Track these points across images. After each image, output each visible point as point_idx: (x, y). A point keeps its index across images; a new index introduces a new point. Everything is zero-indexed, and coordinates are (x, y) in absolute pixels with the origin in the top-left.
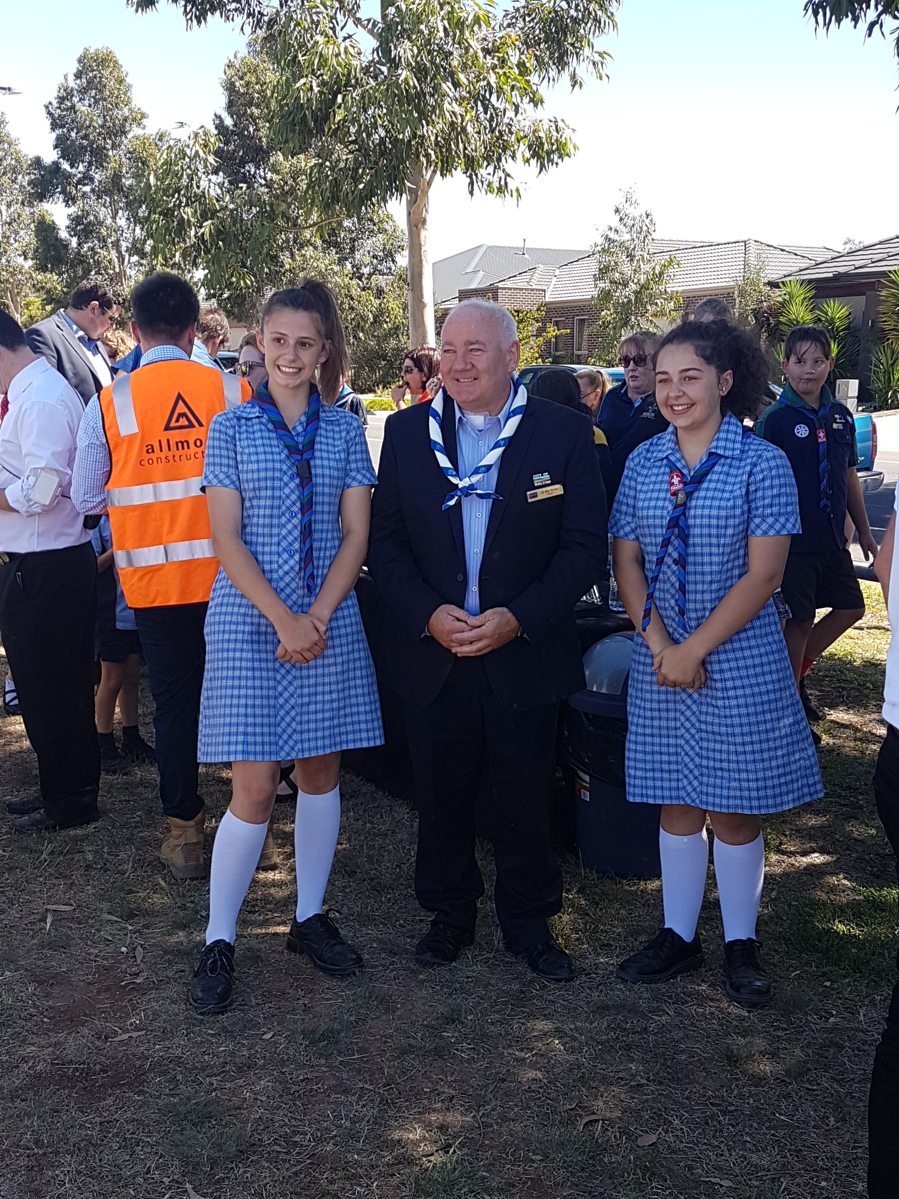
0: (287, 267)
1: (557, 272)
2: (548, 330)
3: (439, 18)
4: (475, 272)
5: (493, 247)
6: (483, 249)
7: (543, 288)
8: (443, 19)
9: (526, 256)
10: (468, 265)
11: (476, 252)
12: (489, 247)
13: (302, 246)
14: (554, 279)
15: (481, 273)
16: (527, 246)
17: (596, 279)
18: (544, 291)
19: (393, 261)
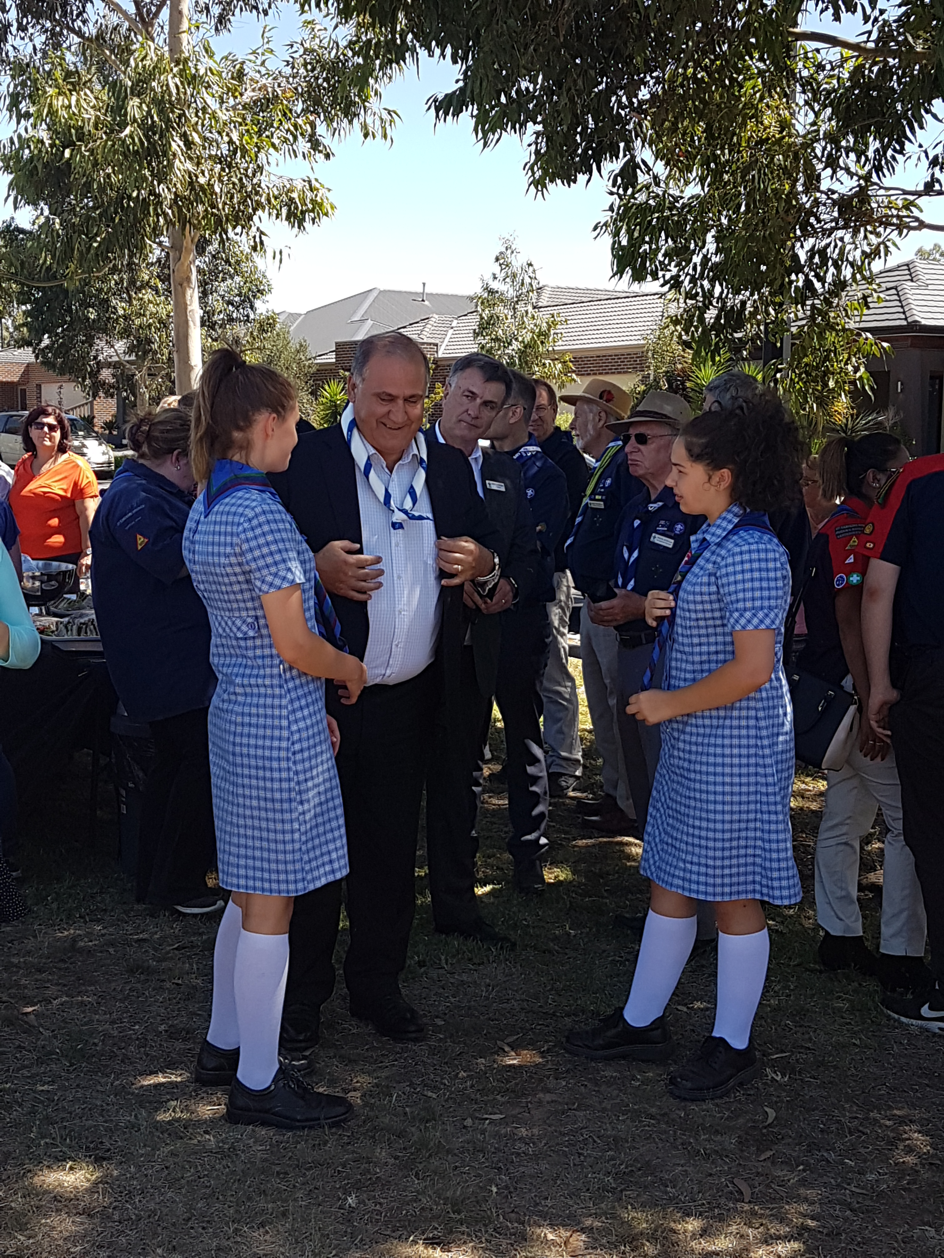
0: (121, 312)
1: (454, 324)
2: (437, 390)
3: (171, 75)
4: (362, 321)
5: (385, 291)
6: (375, 294)
7: (437, 341)
8: (175, 76)
9: (426, 303)
10: (355, 312)
11: (366, 298)
12: (383, 292)
13: (139, 289)
14: (451, 331)
15: (370, 322)
16: (427, 291)
17: (476, 334)
18: (436, 345)
19: (252, 307)
